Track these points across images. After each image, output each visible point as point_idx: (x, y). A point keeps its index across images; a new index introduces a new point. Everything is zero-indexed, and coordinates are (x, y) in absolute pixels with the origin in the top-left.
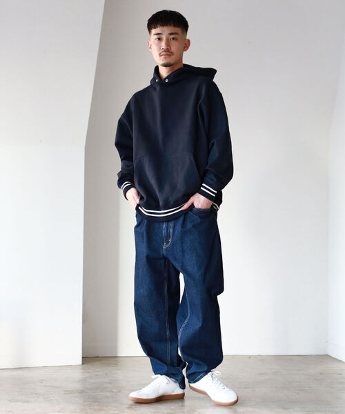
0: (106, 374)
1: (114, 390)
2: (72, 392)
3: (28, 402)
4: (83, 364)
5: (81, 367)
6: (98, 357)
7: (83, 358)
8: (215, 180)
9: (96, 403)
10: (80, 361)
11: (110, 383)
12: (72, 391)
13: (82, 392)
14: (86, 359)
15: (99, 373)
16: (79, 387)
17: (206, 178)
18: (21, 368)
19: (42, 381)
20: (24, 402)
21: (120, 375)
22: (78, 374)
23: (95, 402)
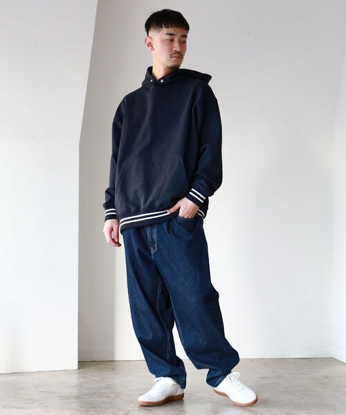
0: (103, 379)
1: (112, 396)
2: (67, 398)
3: (22, 408)
4: (79, 368)
5: (76, 372)
6: (94, 361)
7: (79, 362)
8: (206, 185)
9: (93, 409)
10: (76, 366)
11: (107, 388)
12: (68, 396)
13: (78, 398)
14: (82, 364)
15: (95, 377)
16: (75, 392)
17: (195, 183)
18: (16, 373)
19: (37, 386)
20: (19, 408)
21: (118, 380)
22: (74, 379)
23: (91, 408)
